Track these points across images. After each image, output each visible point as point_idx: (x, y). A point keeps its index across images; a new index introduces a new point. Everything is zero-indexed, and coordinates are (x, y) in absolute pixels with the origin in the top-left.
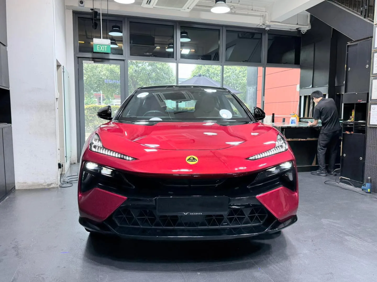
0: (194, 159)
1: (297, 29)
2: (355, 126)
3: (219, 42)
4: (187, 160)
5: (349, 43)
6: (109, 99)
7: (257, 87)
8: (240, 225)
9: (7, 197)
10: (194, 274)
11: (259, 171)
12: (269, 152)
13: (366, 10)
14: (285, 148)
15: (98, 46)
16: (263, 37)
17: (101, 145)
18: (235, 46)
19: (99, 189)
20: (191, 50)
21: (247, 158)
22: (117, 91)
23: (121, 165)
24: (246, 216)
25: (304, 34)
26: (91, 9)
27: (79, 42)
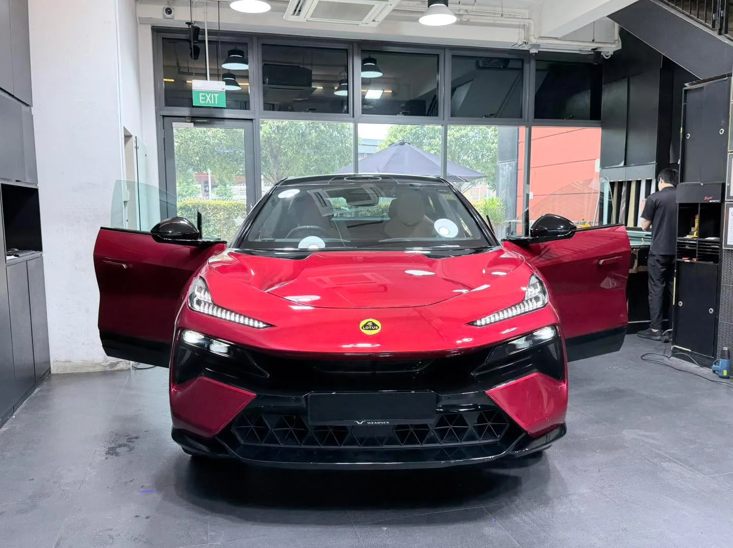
0: (374, 325)
1: (594, 50)
2: (699, 248)
3: (439, 77)
4: (362, 328)
5: (688, 86)
6: (225, 185)
7: (517, 163)
8: (458, 441)
9: (37, 390)
10: (376, 530)
11: (493, 345)
12: (512, 310)
13: (722, 18)
14: (544, 301)
15: (201, 94)
16: (526, 66)
17: (210, 299)
18: (472, 82)
19: (206, 379)
20: (385, 91)
21: (472, 323)
22: (241, 169)
23: (244, 337)
24: (470, 426)
25: (609, 59)
26: (187, 23)
27: (165, 80)
